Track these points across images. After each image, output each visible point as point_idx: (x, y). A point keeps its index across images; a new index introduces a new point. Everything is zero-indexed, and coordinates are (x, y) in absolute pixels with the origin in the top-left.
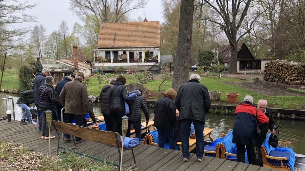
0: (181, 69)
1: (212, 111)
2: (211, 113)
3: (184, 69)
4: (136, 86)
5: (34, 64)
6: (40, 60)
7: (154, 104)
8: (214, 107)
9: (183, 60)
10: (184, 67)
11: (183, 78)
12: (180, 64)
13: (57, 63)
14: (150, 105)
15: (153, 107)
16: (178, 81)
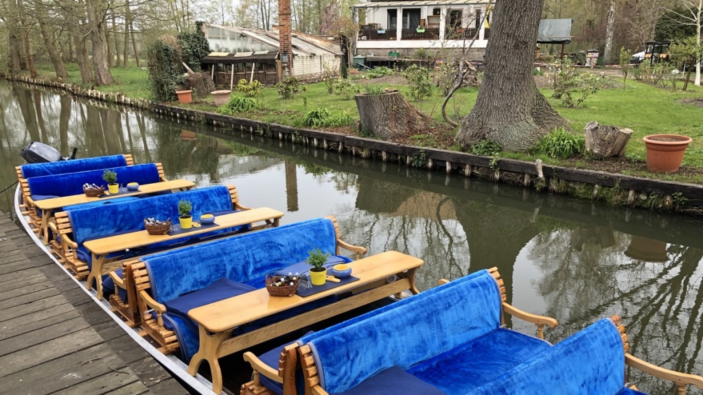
0: (505, 47)
1: (583, 191)
2: (577, 197)
3: (516, 47)
4: (381, 99)
5: (188, 37)
6: (204, 29)
7: (419, 156)
8: (589, 181)
9: (516, 17)
10: (514, 41)
11: (509, 79)
12: (502, 29)
13: (242, 35)
14: (408, 158)
15: (415, 166)
16: (492, 86)
